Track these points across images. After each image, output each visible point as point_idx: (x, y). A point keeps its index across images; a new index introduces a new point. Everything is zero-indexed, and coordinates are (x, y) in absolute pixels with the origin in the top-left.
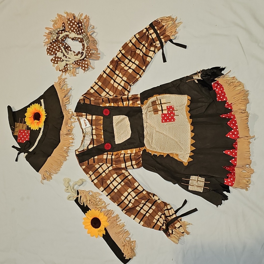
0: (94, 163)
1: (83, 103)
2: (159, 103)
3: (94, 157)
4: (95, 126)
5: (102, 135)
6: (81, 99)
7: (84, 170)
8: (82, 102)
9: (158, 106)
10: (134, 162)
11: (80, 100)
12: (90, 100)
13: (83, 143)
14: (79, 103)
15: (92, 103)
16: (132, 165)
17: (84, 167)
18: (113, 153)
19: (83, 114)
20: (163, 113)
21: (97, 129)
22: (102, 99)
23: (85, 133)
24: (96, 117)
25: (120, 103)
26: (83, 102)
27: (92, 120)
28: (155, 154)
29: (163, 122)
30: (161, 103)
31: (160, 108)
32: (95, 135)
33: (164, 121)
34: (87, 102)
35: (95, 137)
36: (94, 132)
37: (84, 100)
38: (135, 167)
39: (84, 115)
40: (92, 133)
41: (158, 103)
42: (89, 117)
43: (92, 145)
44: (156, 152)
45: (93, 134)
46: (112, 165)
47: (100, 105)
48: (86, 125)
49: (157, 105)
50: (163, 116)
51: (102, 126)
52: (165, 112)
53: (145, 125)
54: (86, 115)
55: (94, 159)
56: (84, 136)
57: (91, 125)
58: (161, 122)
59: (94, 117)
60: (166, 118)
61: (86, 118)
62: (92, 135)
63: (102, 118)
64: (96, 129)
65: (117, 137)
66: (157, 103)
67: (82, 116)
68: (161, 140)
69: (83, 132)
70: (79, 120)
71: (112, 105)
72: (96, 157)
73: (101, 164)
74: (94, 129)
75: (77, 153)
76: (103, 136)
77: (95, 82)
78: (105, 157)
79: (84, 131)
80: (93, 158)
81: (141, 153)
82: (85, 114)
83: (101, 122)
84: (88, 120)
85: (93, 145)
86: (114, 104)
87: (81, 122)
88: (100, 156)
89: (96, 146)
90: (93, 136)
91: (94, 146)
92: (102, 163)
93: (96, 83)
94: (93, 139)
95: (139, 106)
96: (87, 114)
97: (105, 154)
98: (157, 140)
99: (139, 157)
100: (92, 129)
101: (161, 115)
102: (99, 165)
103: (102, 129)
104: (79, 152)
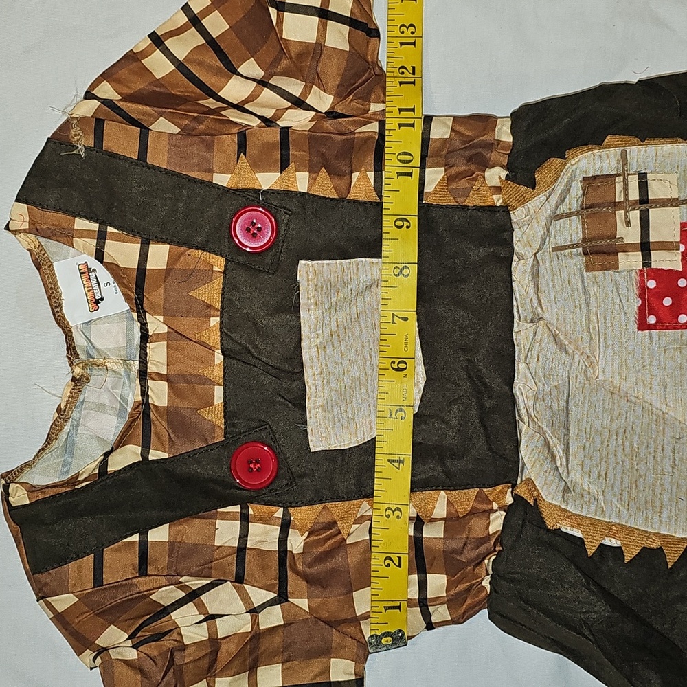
0: (142, 572)
1: (86, 148)
2: (634, 195)
3: (143, 533)
4: (161, 318)
5: (213, 383)
6: (81, 120)
7: (61, 619)
8: (83, 141)
9: (620, 214)
10: (437, 583)
11: (66, 126)
12: (145, 131)
13: (67, 428)
14: (58, 143)
15: (158, 157)
16: (423, 603)
17: (64, 602)
18: (286, 513)
19: (81, 224)
20: (653, 266)
21: (183, 343)
22: (236, 130)
23: (82, 357)
24: (173, 259)
25: (355, 176)
26: (91, 143)
27: (142, 270)
28: (607, 541)
29: (643, 325)
30: (644, 200)
31: (632, 235)
32: (160, 377)
33: (652, 320)
34: (121, 141)
35: (159, 394)
36: (158, 356)
37: (99, 123)
38: (440, 613)
39: (84, 234)
40: (143, 361)
41: (626, 195)
42: (125, 252)
43: (138, 449)
44: (610, 530)
45: (151, 368)
46: (282, 598)
47: (211, 171)
48: (97, 302)
49: (616, 205)
50: (652, 284)
51: (215, 321)
52: (666, 261)
53: (522, 333)
54: (102, 236)
55: (144, 546)
56: (78, 382)
57: (139, 305)
58: (633, 325)
59: (159, 255)
60: (667, 302)
61: (99, 256)
62: (143, 375)
63: (218, 263)
64: (174, 337)
65: (319, 402)
66: (619, 198)
67: (67, 236)
68: (627, 444)
69: (72, 351)
70: (41, 262)
71: (301, 182)
72: (160, 534)
73: (196, 583)
74: (159, 337)
75: (20, 497)
76: (219, 392)
77: (186, 8)
78: (226, 532)
79: (79, 340)
80: (136, 538)
81: (496, 522)
82: (95, 227)
83: (211, 292)
84: (114, 269)
85: (146, 446)
86: (313, 180)
87: (55, 281)
88: (192, 530)
89: (166, 456)
90: (150, 383)
91: (154, 455)
92: (207, 581)
93: (195, 21)
94: (145, 406)
95: (498, 200)
96: (110, 229)
97: (225, 516)
98: (598, 439)
99: (482, 549)
100: (145, 337)
101: (635, 277)
102: (183, 587)
103: (215, 338)
104: (31, 489)
